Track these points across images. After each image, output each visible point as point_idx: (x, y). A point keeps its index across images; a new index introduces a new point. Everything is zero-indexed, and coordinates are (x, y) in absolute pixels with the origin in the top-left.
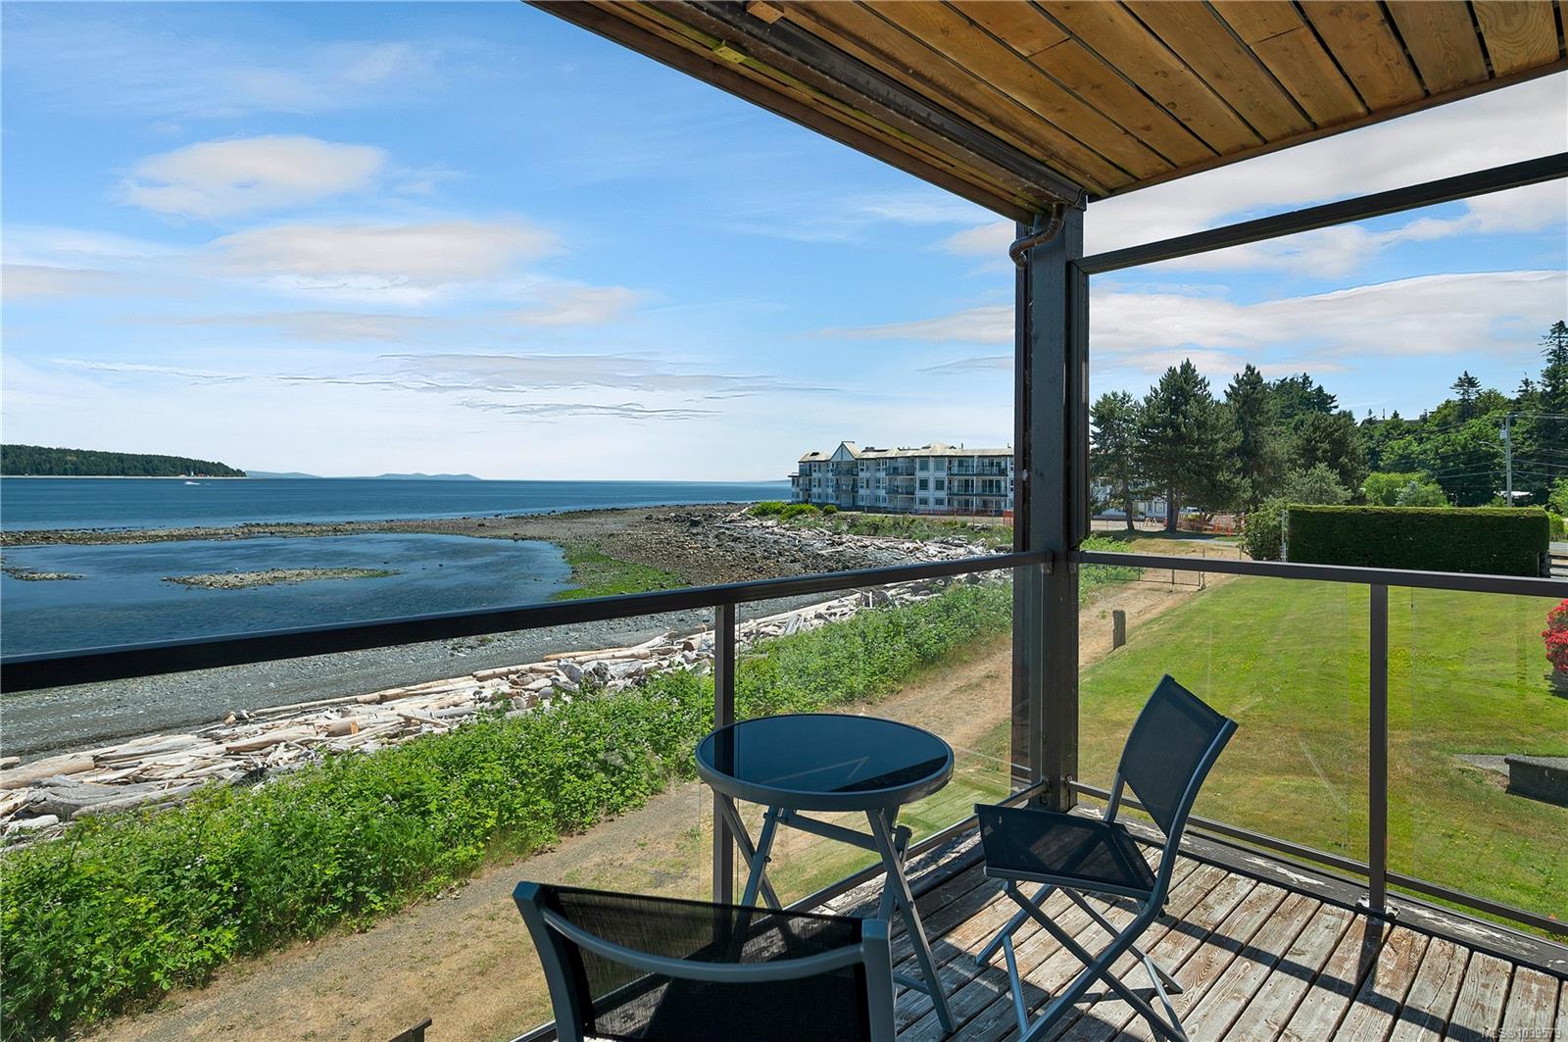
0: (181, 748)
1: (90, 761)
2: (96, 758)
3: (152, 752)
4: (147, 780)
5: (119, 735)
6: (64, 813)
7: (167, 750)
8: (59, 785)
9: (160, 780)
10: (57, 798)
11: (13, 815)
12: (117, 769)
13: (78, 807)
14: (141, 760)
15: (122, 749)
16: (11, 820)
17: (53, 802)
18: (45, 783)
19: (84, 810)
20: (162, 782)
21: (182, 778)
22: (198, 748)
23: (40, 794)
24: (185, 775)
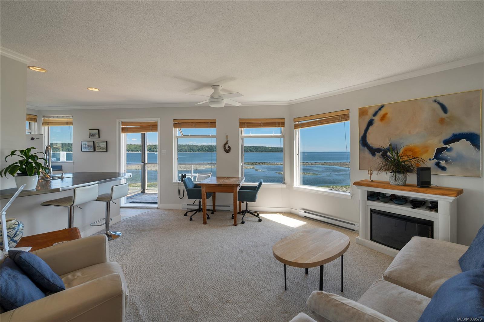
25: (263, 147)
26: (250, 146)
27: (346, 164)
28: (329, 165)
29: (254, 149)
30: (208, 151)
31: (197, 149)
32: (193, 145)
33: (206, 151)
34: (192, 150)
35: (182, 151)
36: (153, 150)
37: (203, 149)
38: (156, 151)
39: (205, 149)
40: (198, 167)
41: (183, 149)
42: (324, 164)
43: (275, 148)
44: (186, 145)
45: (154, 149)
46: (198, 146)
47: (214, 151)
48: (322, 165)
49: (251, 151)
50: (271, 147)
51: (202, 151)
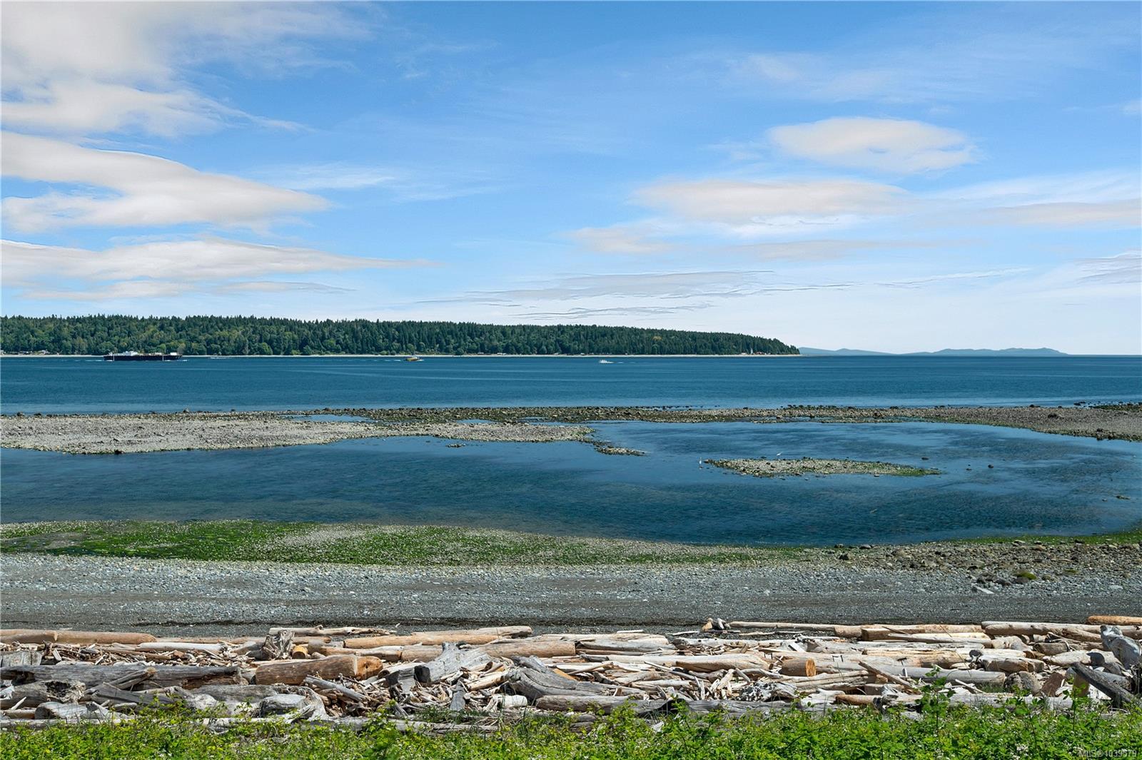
0: (648, 650)
1: (570, 646)
2: (578, 644)
3: (623, 649)
4: (603, 681)
5: (615, 622)
6: (533, 696)
7: (636, 650)
8: (531, 667)
9: (612, 683)
10: (528, 680)
11: (498, 688)
12: (589, 660)
13: (542, 693)
14: (609, 656)
15: (602, 639)
16: (497, 692)
17: (525, 683)
18: (522, 662)
19: (546, 698)
20: (613, 686)
21: (631, 686)
22: (661, 655)
23: (518, 671)
24: (634, 684)
25: (622, 329)
26: (560, 327)
27: (1050, 416)
28: (963, 422)
29: (580, 341)
30: (347, 349)
31: (294, 341)
32: (273, 321)
33: (337, 351)
34: (270, 343)
35: (216, 352)
36: (69, 344)
37: (323, 339)
38: (84, 348)
39: (333, 341)
40: (296, 432)
41: (222, 340)
42: (938, 418)
43: (683, 335)
44: (239, 321)
45: (74, 337)
46: (298, 323)
47: (379, 350)
48: (928, 418)
49: (565, 350)
50: (662, 332)
51: (317, 349)
